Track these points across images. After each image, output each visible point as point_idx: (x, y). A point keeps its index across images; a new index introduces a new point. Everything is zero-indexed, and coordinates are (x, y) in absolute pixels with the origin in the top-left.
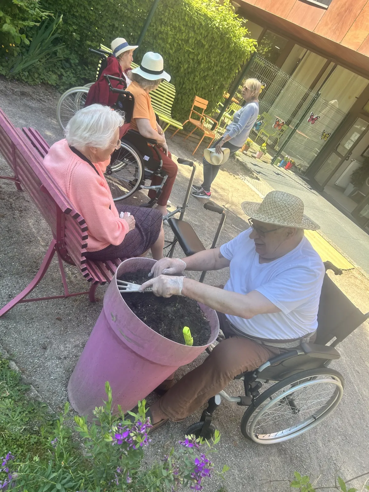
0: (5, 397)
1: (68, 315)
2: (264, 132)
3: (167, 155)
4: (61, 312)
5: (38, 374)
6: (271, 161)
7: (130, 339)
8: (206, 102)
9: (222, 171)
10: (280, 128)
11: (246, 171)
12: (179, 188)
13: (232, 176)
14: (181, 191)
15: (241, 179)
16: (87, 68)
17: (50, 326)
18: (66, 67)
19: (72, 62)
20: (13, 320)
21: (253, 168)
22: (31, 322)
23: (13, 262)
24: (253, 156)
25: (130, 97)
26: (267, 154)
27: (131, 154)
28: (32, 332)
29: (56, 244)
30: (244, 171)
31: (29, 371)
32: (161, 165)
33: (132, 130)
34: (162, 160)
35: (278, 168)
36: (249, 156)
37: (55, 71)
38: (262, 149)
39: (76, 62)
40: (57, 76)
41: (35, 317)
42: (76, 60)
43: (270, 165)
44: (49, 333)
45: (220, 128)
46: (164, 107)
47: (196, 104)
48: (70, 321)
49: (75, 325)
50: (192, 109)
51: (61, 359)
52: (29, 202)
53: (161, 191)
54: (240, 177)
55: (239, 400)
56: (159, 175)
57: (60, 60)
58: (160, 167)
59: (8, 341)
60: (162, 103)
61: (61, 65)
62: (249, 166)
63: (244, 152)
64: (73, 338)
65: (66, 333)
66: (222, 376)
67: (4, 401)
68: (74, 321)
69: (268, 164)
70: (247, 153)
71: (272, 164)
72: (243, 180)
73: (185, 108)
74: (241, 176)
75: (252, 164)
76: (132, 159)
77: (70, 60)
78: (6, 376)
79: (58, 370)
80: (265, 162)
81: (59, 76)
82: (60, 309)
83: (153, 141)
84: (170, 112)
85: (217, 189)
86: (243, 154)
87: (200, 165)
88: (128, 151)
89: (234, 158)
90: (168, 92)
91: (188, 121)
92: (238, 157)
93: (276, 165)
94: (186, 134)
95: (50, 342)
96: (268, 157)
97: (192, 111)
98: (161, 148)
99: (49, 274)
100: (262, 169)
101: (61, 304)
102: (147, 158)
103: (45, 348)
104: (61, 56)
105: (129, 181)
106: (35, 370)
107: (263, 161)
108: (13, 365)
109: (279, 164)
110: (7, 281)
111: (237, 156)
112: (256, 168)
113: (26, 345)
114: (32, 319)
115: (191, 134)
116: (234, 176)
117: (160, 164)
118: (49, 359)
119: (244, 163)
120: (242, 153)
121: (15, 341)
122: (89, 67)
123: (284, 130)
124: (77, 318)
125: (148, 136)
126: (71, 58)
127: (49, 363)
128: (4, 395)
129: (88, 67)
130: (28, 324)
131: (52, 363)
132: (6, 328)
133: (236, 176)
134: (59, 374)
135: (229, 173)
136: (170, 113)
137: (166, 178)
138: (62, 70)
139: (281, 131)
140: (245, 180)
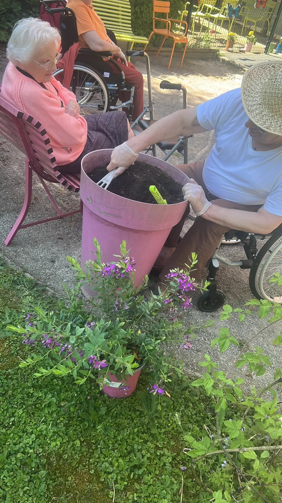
0: (26, 296)
1: (68, 233)
2: (249, 20)
3: (127, 65)
4: (61, 233)
5: (52, 280)
6: (264, 50)
7: (108, 213)
8: (168, 4)
9: (206, 77)
10: (263, 6)
11: (235, 69)
12: (159, 105)
13: (219, 78)
14: (160, 108)
15: (231, 79)
16: (31, 12)
17: (53, 245)
18: (11, 18)
19: (15, 10)
20: (20, 245)
21: (243, 63)
22: (36, 245)
23: (8, 202)
24: (241, 51)
25: (69, 12)
26: (257, 43)
27: (90, 75)
28: (38, 251)
29: (29, 162)
30: (233, 70)
31: (43, 279)
32: (124, 78)
33: (83, 48)
34: (122, 72)
35: (275, 55)
36: (236, 52)
37: (2, 26)
38: (250, 39)
39: (19, 9)
40: (6, 31)
41: (38, 240)
42: (18, 7)
43: (264, 54)
44: (55, 249)
45: (195, 33)
46: (123, 26)
47: (156, 9)
48: (71, 238)
49: (76, 241)
50: (154, 17)
51: (69, 267)
52: (9, 152)
53: (133, 106)
54: (228, 77)
55: (241, 263)
56: (125, 89)
57: (3, 14)
58: (123, 80)
59: (20, 261)
60: (118, 22)
61: (6, 19)
62: (238, 62)
63: (229, 49)
64: (77, 250)
65: (69, 248)
66: (209, 234)
67: (25, 298)
68: (74, 238)
69: (261, 55)
70: (233, 49)
71: (266, 52)
72: (233, 79)
73: (148, 21)
74: (230, 76)
75: (241, 59)
76: (93, 80)
77: (13, 10)
78: (22, 281)
79: (68, 275)
80: (257, 53)
81: (7, 31)
82: (59, 231)
83: (107, 53)
84: (131, 29)
85: (202, 96)
86: (229, 53)
87: (178, 77)
88: (86, 73)
89: (219, 59)
90: (122, 7)
91: (153, 32)
92: (221, 58)
93: (272, 52)
94: (156, 50)
95: (56, 257)
96: (260, 46)
97: (154, 20)
98: (119, 59)
99: (43, 206)
100: (254, 62)
101: (59, 227)
102: (107, 75)
103: (53, 262)
104: (2, 9)
105: (97, 106)
106: (48, 278)
107: (254, 53)
108: (28, 275)
109: (275, 51)
110: (6, 217)
111: (221, 56)
112: (247, 63)
113: (36, 262)
114: (37, 242)
115: (161, 49)
116: (221, 78)
117: (122, 76)
118: (59, 269)
119: (231, 61)
120: (226, 52)
121: (26, 260)
122: (34, 10)
123: (272, 9)
124: (77, 235)
125: (100, 49)
126: (14, 7)
127: (60, 272)
128: (25, 294)
129: (32, 10)
130: (34, 246)
131: (63, 271)
132: (16, 252)
133: (224, 78)
134: (70, 278)
135: (215, 76)
136: (131, 31)
137: (133, 90)
138: (9, 24)
139: (269, 11)
140: (235, 79)
